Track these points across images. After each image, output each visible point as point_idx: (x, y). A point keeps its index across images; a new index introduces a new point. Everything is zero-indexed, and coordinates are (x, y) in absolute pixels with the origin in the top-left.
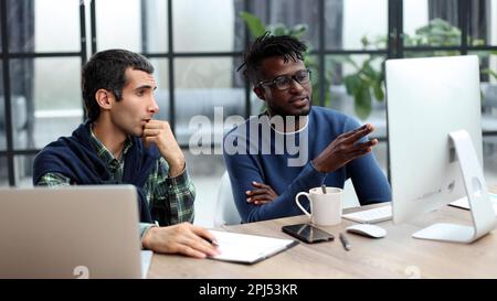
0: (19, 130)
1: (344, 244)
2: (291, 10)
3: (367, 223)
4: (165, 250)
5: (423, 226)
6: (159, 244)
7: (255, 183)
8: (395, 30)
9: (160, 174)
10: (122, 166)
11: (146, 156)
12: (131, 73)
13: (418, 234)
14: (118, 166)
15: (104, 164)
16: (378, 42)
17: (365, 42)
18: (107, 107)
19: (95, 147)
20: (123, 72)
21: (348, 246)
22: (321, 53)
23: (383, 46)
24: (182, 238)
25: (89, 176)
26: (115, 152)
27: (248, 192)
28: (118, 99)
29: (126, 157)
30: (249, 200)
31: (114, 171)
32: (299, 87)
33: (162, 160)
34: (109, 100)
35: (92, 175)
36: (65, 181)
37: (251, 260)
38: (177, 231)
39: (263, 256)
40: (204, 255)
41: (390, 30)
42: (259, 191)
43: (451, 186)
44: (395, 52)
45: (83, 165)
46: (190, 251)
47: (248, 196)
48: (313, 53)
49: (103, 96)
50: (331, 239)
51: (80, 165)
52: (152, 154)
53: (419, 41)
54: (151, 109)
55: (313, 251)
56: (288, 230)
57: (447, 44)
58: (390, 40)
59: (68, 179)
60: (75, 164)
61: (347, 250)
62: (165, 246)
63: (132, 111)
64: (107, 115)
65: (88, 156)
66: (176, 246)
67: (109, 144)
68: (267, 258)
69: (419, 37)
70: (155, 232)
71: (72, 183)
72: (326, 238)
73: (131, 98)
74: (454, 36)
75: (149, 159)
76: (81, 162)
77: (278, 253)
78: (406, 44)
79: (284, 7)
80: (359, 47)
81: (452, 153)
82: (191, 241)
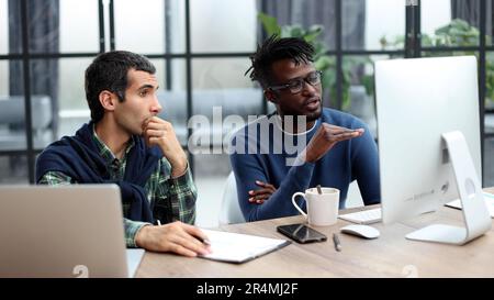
0: (44, 130)
1: (336, 244)
2: (312, 11)
3: (362, 223)
4: (156, 248)
5: (417, 227)
6: (152, 243)
7: (258, 182)
8: (413, 31)
9: (162, 173)
10: (124, 165)
11: (148, 155)
12: (133, 73)
13: (411, 236)
14: (119, 166)
15: (105, 163)
16: (397, 42)
17: (383, 42)
18: (111, 108)
19: (98, 147)
20: (126, 73)
21: (339, 246)
22: (339, 53)
23: (401, 46)
24: (174, 237)
25: (91, 176)
26: (117, 152)
27: (251, 192)
28: (122, 100)
29: (128, 157)
30: (251, 200)
31: (116, 170)
32: (311, 89)
33: (164, 159)
34: (113, 101)
35: (94, 174)
36: (66, 180)
37: (240, 259)
38: (169, 230)
39: (254, 255)
40: (195, 254)
41: (408, 30)
42: (262, 190)
43: (445, 187)
44: (412, 52)
45: (85, 164)
46: (181, 249)
47: (251, 196)
48: (329, 53)
49: (106, 97)
50: (324, 240)
51: (82, 165)
52: (154, 153)
53: (438, 41)
54: (154, 108)
55: (303, 251)
56: (282, 230)
57: (466, 44)
58: (407, 40)
59: (69, 178)
60: (76, 163)
61: (337, 250)
62: (157, 245)
63: (136, 112)
64: (111, 116)
65: (91, 155)
66: (168, 245)
67: (112, 144)
68: (257, 257)
69: (438, 37)
70: (148, 230)
71: (73, 182)
72: (318, 239)
73: (134, 99)
74: (473, 36)
75: (151, 159)
76: (82, 161)
77: (268, 253)
78: (424, 44)
79: (305, 7)
80: (378, 47)
81: (445, 154)
82: (183, 240)
